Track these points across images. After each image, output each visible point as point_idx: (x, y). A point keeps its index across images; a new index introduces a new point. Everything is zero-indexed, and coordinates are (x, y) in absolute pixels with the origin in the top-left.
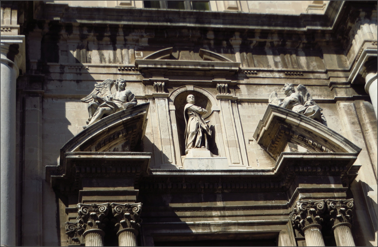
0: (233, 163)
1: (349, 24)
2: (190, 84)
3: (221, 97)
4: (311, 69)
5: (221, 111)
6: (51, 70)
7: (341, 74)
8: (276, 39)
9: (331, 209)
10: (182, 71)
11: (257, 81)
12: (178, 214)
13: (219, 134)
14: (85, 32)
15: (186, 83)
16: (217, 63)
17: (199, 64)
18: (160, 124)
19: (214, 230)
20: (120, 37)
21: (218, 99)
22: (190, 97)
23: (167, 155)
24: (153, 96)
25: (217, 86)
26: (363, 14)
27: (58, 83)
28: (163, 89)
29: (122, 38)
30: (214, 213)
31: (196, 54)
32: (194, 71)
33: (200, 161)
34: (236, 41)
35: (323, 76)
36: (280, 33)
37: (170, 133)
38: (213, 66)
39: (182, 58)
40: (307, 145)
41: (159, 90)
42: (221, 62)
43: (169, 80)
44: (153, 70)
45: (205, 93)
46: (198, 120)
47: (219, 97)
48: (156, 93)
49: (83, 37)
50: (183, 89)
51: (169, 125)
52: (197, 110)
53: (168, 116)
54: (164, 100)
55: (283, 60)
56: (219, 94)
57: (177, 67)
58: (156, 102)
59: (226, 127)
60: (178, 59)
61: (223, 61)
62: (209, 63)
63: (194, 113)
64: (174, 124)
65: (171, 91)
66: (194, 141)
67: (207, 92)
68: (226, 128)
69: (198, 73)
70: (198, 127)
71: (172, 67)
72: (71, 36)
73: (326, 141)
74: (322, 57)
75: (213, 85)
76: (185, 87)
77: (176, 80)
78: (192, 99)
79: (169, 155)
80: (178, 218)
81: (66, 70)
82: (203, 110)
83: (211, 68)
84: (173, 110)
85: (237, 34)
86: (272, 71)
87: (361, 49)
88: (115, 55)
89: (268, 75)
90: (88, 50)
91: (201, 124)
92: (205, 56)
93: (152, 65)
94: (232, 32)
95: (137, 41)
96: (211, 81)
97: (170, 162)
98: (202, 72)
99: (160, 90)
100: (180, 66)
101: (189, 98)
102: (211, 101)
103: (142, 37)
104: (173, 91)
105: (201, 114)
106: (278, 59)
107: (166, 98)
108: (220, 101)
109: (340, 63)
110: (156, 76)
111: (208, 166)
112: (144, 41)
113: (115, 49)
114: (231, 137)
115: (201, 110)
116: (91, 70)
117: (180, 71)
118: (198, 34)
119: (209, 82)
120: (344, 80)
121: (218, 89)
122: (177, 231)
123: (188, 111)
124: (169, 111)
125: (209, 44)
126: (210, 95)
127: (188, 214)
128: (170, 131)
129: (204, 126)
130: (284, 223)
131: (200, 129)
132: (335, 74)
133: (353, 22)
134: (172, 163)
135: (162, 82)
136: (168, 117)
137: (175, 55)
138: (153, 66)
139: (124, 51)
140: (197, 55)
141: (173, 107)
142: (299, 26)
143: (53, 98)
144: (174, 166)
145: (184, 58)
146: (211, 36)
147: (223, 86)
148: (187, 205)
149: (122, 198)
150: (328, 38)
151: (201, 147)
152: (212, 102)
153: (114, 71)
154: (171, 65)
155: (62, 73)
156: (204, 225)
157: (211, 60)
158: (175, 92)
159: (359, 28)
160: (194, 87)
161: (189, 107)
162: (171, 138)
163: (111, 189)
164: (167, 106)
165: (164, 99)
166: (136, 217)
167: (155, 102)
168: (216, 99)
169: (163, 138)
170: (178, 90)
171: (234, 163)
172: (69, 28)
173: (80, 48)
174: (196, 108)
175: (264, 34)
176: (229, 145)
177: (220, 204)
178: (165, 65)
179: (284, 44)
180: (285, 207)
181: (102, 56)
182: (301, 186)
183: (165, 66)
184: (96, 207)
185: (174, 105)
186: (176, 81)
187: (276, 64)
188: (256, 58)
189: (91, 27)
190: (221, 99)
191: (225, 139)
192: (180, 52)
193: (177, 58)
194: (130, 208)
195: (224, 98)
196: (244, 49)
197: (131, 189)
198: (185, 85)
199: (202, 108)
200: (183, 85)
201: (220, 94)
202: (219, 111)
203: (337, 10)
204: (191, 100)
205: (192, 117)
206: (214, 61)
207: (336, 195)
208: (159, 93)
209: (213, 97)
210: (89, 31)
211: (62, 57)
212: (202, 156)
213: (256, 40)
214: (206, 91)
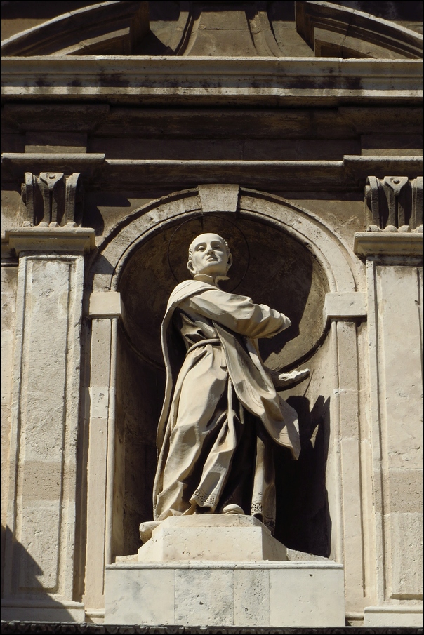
0: (394, 597)
2: (222, 178)
3: (382, 246)
5: (371, 319)
10: (187, 114)
13: (345, 439)
15: (199, 177)
16: (377, 68)
17: (278, 74)
18: (25, 387)
21: (363, 258)
22: (202, 247)
23: (33, 551)
24: (11, 245)
25: (368, 188)
28: (70, 206)
31: (280, 25)
32: (254, 114)
33: (191, 580)
37: (72, 435)
38: (355, 84)
39: (199, 50)
41: (46, 216)
42: (401, 60)
43: (109, 161)
44: (31, 109)
45: (301, 227)
46: (225, 368)
47: (369, 245)
48: (26, 225)
50: (179, 209)
51: (73, 394)
52: (226, 315)
53: (75, 347)
54: (63, 265)
56: (373, 230)
57: (159, 91)
58: (21, 273)
59: (384, 402)
60: (181, 50)
61: (411, 57)
62: (331, 68)
63: (211, 329)
64: (104, 390)
65: (117, 215)
66: (191, 479)
67: (311, 218)
68: (384, 410)
69: (274, 121)
70: (222, 405)
71: (133, 91)
75: (349, 185)
76: (196, 193)
77: (148, 161)
78: (211, 254)
79: (44, 550)
82: (259, 313)
83: (340, 93)
84: (110, 316)
91: (241, 386)
92: (320, 34)
93: (26, 85)
96: (340, 163)
97: (45, 585)
98: (293, 116)
99: (54, 214)
100: (175, 84)
101: (197, 249)
102: (325, 266)
104: (124, 218)
105: (246, 332)
107: (78, 254)
108: (376, 264)
110: (44, 143)
111: (228, 607)
114: (403, 457)
115: (246, 314)
117: (176, 114)
119: (329, 168)
121: (369, 206)
123: (181, 319)
124: (87, 321)
126: (323, 234)
128: (72, 423)
129: (256, 400)
131: (230, 414)
134: (55, 590)
135: (68, 173)
136: (71, 352)
138: (32, 90)
140: (287, 29)
141: (108, 301)
144: (61, 608)
145: (213, 49)
147: (397, 188)
151: (218, 509)
152: (328, 273)
154: (126, 84)
157: (345, 53)
158: (137, 222)
160: (241, 194)
161: (186, 300)
162: (71, 459)
164: (77, 294)
165: (70, 260)
167: (17, 272)
168: (352, 254)
169: (26, 462)
170: (153, 214)
171: (401, 597)
174: (220, 301)
176: (387, 501)
178: (94, 84)
183: (92, 91)
185: (118, 290)
186: (148, 165)
190: (381, 256)
191: (370, 468)
192: (194, 16)
193: (174, 48)
195: (399, 249)
198: (195, 185)
199: (257, 300)
200: (186, 184)
201: (375, 227)
202: (359, 321)
204: (206, 262)
205: (198, 352)
206: (358, 55)
208: (42, 227)
209: (341, 244)
212: (215, 558)
214: (306, 215)
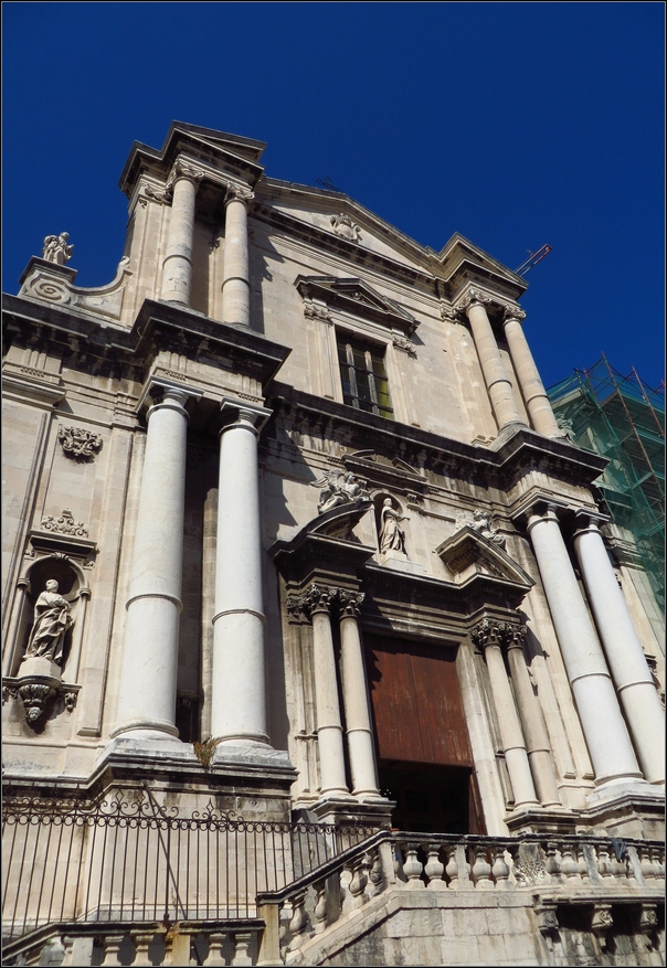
1: (518, 467)
2: (386, 488)
3: (411, 506)
4: (479, 498)
6: (270, 444)
7: (503, 509)
8: (453, 464)
9: (510, 631)
11: (437, 498)
12: (381, 608)
14: (301, 416)
15: (382, 487)
16: (409, 474)
17: (393, 471)
19: (410, 630)
20: (329, 429)
21: (408, 508)
25: (408, 495)
26: (533, 461)
27: (276, 459)
29: (331, 430)
30: (410, 614)
31: (390, 460)
32: (389, 477)
33: (398, 563)
34: (422, 458)
35: (488, 506)
36: (458, 459)
38: (405, 476)
39: (378, 462)
40: (489, 569)
42: (411, 474)
43: (369, 480)
44: (358, 467)
45: (398, 500)
46: (396, 524)
47: (409, 506)
49: (298, 420)
50: (380, 492)
52: (393, 514)
55: (457, 484)
57: (375, 469)
59: (415, 535)
60: (376, 462)
61: (413, 473)
62: (402, 473)
63: (391, 516)
64: (374, 523)
65: (370, 490)
66: (392, 543)
67: (400, 499)
68: (415, 537)
69: (392, 479)
70: (396, 531)
71: (372, 468)
72: (288, 417)
73: (506, 568)
74: (487, 489)
75: (404, 494)
77: (375, 482)
78: (389, 502)
80: (380, 613)
81: (283, 448)
82: (397, 515)
83: (403, 477)
85: (424, 451)
86: (449, 492)
87: (529, 492)
88: (323, 444)
89: (446, 495)
90: (301, 433)
91: (398, 528)
94: (421, 448)
95: (343, 436)
96: (403, 490)
98: (396, 479)
100: (377, 468)
101: (386, 501)
102: (402, 508)
103: (347, 433)
105: (396, 517)
106: (453, 482)
109: (502, 499)
112: (348, 438)
113: (323, 439)
114: (419, 546)
116: (304, 454)
117: (379, 474)
118: (394, 443)
119: (401, 490)
120: (505, 515)
121: (408, 498)
122: (380, 625)
123: (386, 513)
125: (400, 454)
126: (402, 502)
127: (389, 610)
128: (371, 528)
129: (401, 531)
130: (465, 635)
131: (397, 533)
132: (498, 507)
133: (523, 466)
134: (374, 558)
137: (373, 457)
138: (358, 464)
139: (331, 442)
140: (390, 462)
142: (474, 458)
143: (272, 472)
145: (380, 462)
146: (403, 447)
147: (412, 497)
148: (387, 602)
149: (347, 585)
150: (494, 473)
151: (397, 550)
153: (324, 459)
154: (371, 466)
155: (280, 450)
156: (403, 624)
157: (404, 470)
158: (375, 492)
159: (529, 473)
160: (389, 491)
161: (387, 510)
162: (372, 535)
163: (338, 574)
166: (359, 606)
168: (406, 507)
170: (377, 491)
172: (288, 409)
173: (294, 429)
174: (393, 511)
175: (446, 457)
176: (418, 553)
177: (413, 607)
179: (459, 470)
180: (464, 621)
181: (312, 442)
182: (486, 605)
183: (367, 466)
184: (327, 589)
187: (452, 486)
188: (437, 477)
189: (306, 413)
190: (410, 508)
191: (414, 546)
192: (377, 455)
193: (375, 460)
194: (355, 596)
195: (413, 508)
196: (427, 466)
197: (355, 578)
199: (397, 512)
201: (409, 503)
203: (511, 453)
204: (388, 504)
205: (390, 520)
206: (406, 471)
207: (512, 619)
209: (404, 504)
210: (305, 416)
211: (279, 434)
212: (398, 558)
213: (438, 460)
